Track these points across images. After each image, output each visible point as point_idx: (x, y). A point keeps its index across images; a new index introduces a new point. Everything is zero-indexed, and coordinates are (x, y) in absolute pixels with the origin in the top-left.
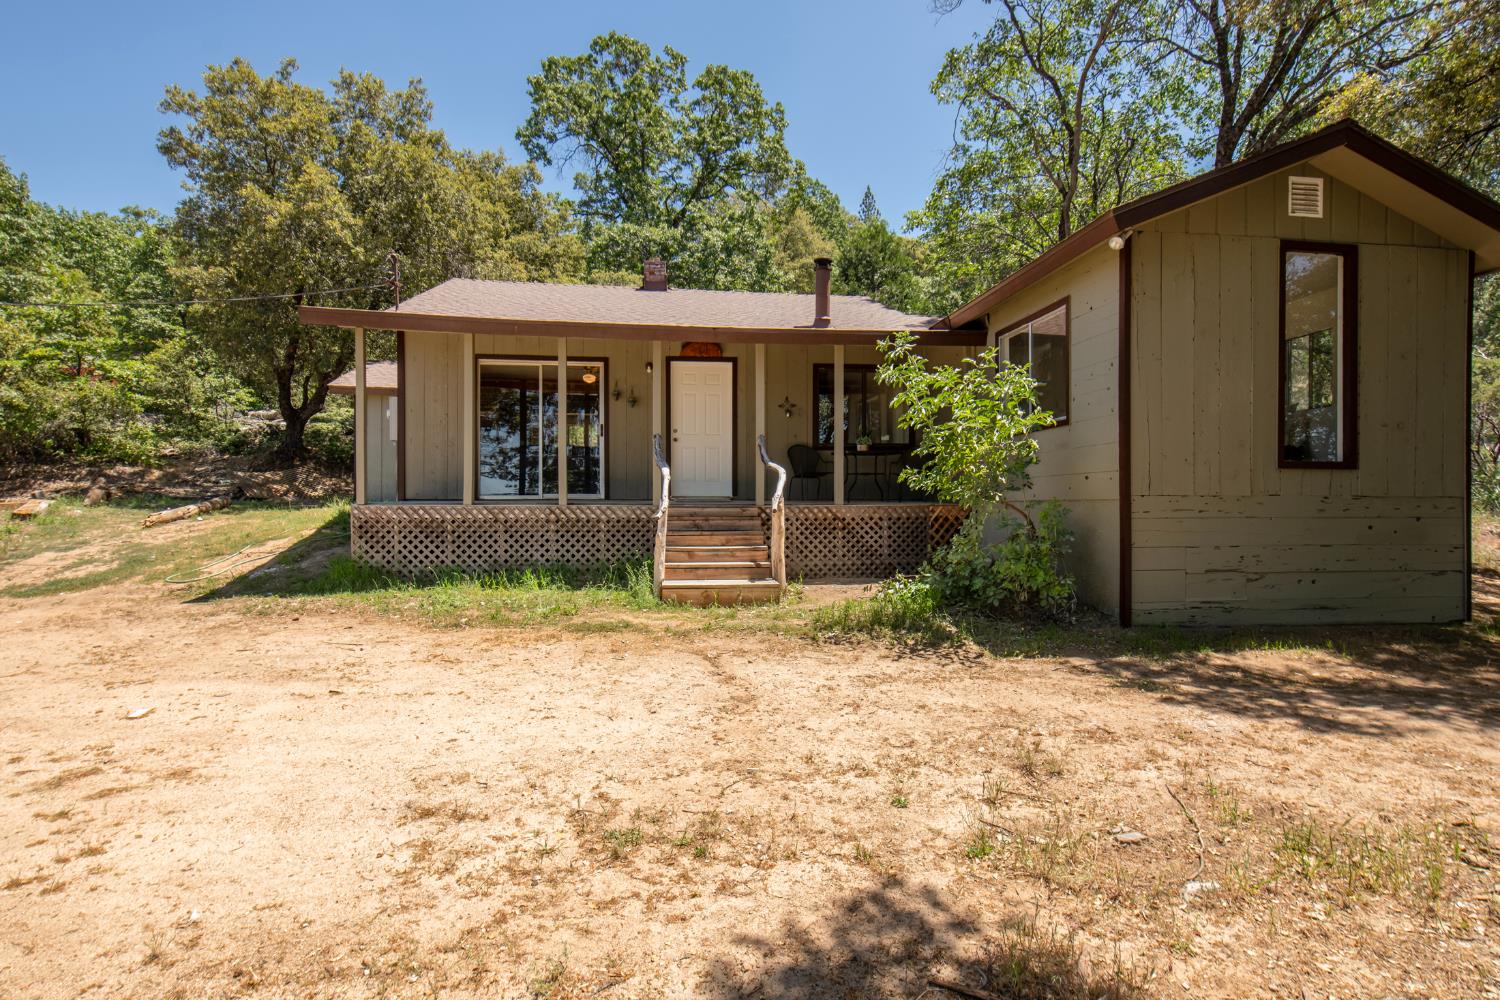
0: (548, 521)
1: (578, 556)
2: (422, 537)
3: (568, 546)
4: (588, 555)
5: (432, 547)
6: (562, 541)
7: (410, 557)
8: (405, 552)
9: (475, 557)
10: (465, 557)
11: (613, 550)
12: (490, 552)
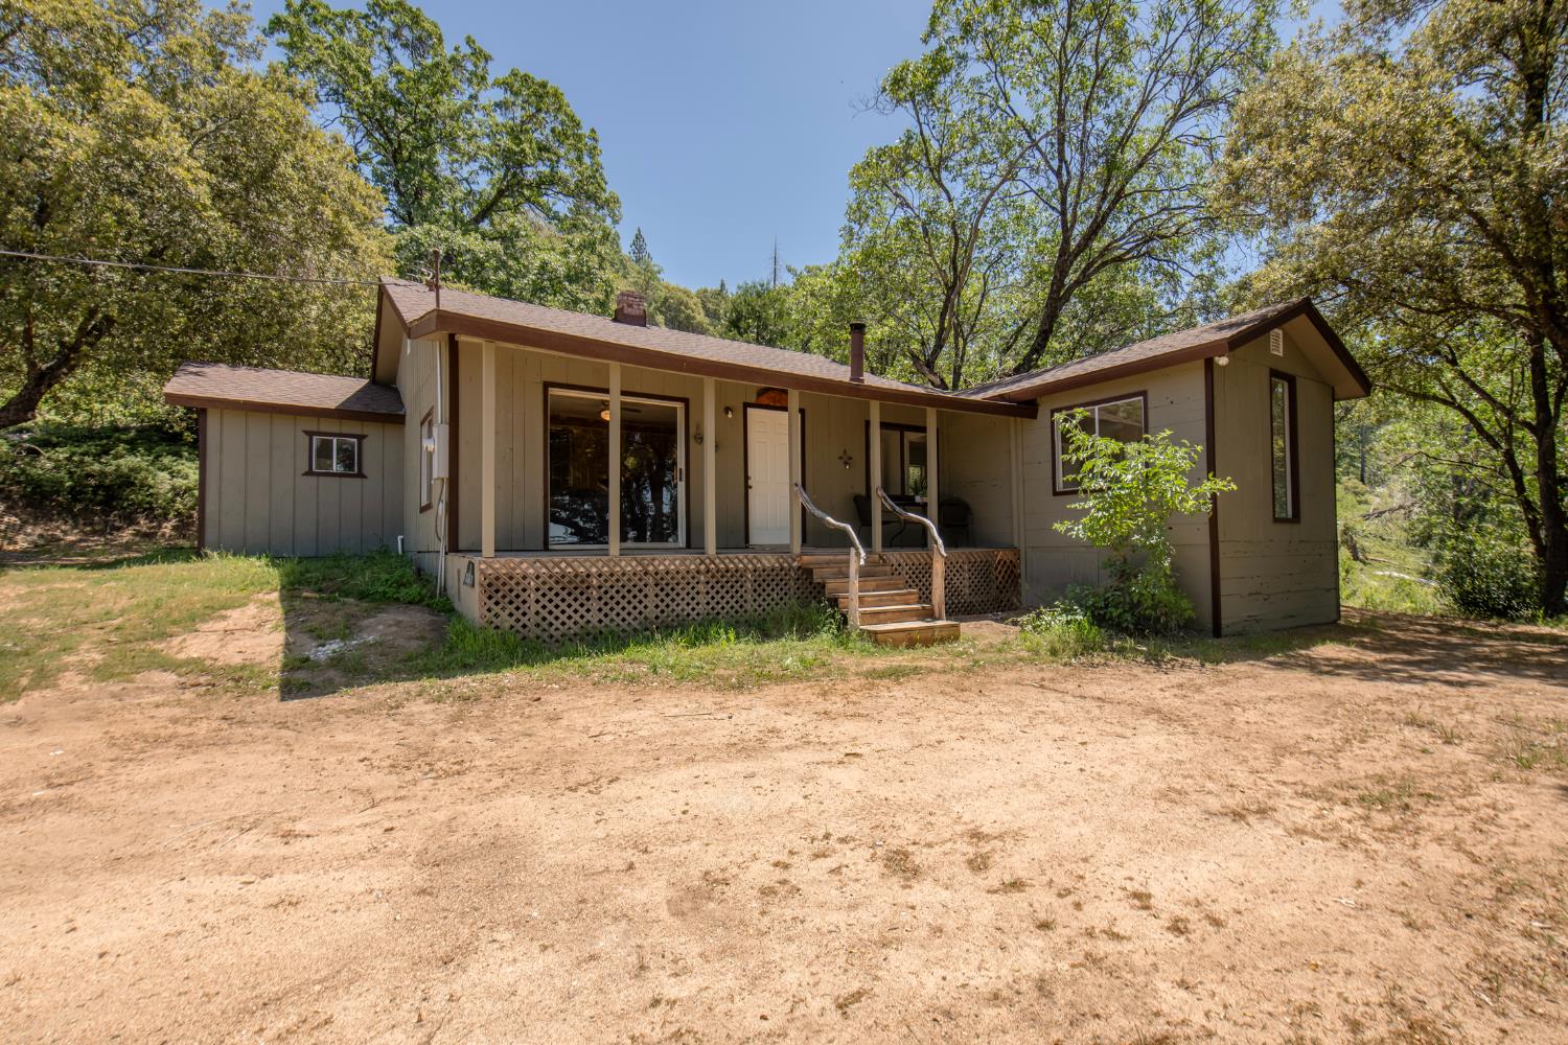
0: (698, 572)
1: (728, 607)
2: (564, 594)
3: (718, 598)
4: (737, 607)
5: (576, 605)
6: (713, 592)
7: (550, 618)
8: (544, 613)
9: (624, 614)
10: (613, 615)
11: (760, 600)
12: (640, 607)
